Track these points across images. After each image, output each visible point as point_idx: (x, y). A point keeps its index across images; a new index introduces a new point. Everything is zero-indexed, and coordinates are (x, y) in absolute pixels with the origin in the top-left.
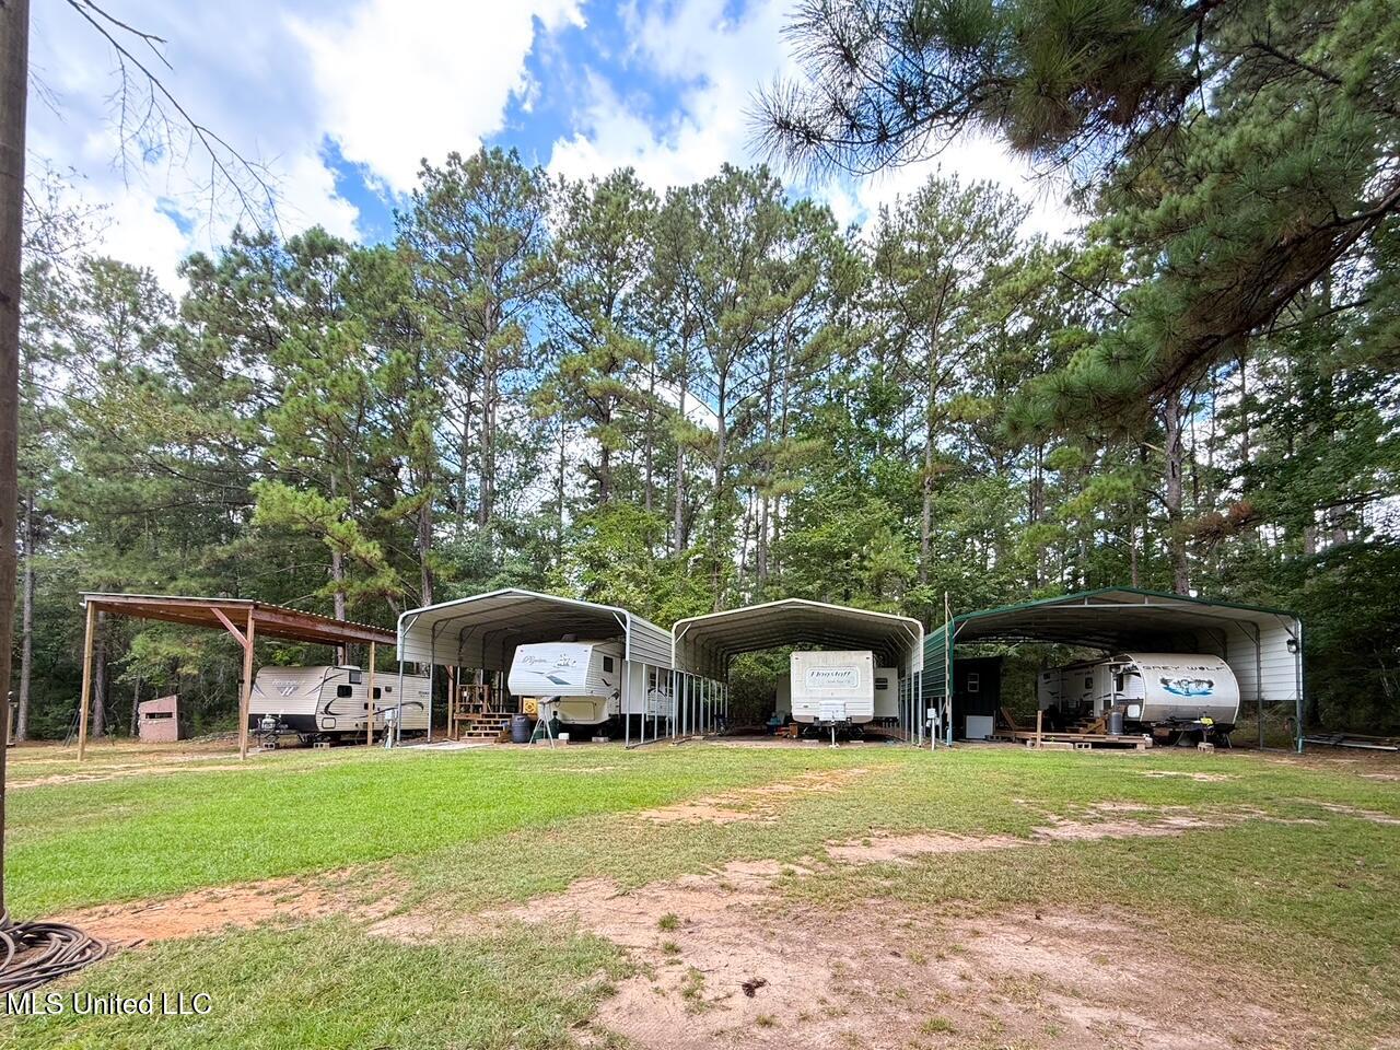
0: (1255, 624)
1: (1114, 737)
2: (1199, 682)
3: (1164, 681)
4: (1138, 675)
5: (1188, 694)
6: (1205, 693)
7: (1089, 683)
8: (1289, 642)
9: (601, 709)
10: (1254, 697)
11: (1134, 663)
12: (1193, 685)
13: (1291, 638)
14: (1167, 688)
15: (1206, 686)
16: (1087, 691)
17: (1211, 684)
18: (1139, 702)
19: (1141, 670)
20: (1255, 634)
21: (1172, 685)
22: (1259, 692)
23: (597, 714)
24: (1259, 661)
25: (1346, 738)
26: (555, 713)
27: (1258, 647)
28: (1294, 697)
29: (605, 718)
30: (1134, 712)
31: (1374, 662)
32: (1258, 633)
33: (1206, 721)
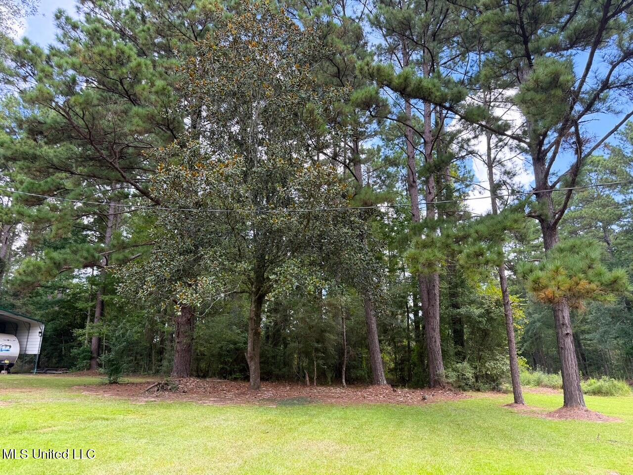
0: (29, 324)
2: (6, 346)
6: (8, 350)
8: (40, 333)
10: (23, 353)
12: (4, 347)
13: (40, 331)
15: (8, 347)
17: (10, 347)
20: (29, 327)
22: (25, 351)
24: (28, 339)
27: (29, 333)
28: (37, 353)
31: (62, 341)
32: (30, 327)
33: (7, 362)
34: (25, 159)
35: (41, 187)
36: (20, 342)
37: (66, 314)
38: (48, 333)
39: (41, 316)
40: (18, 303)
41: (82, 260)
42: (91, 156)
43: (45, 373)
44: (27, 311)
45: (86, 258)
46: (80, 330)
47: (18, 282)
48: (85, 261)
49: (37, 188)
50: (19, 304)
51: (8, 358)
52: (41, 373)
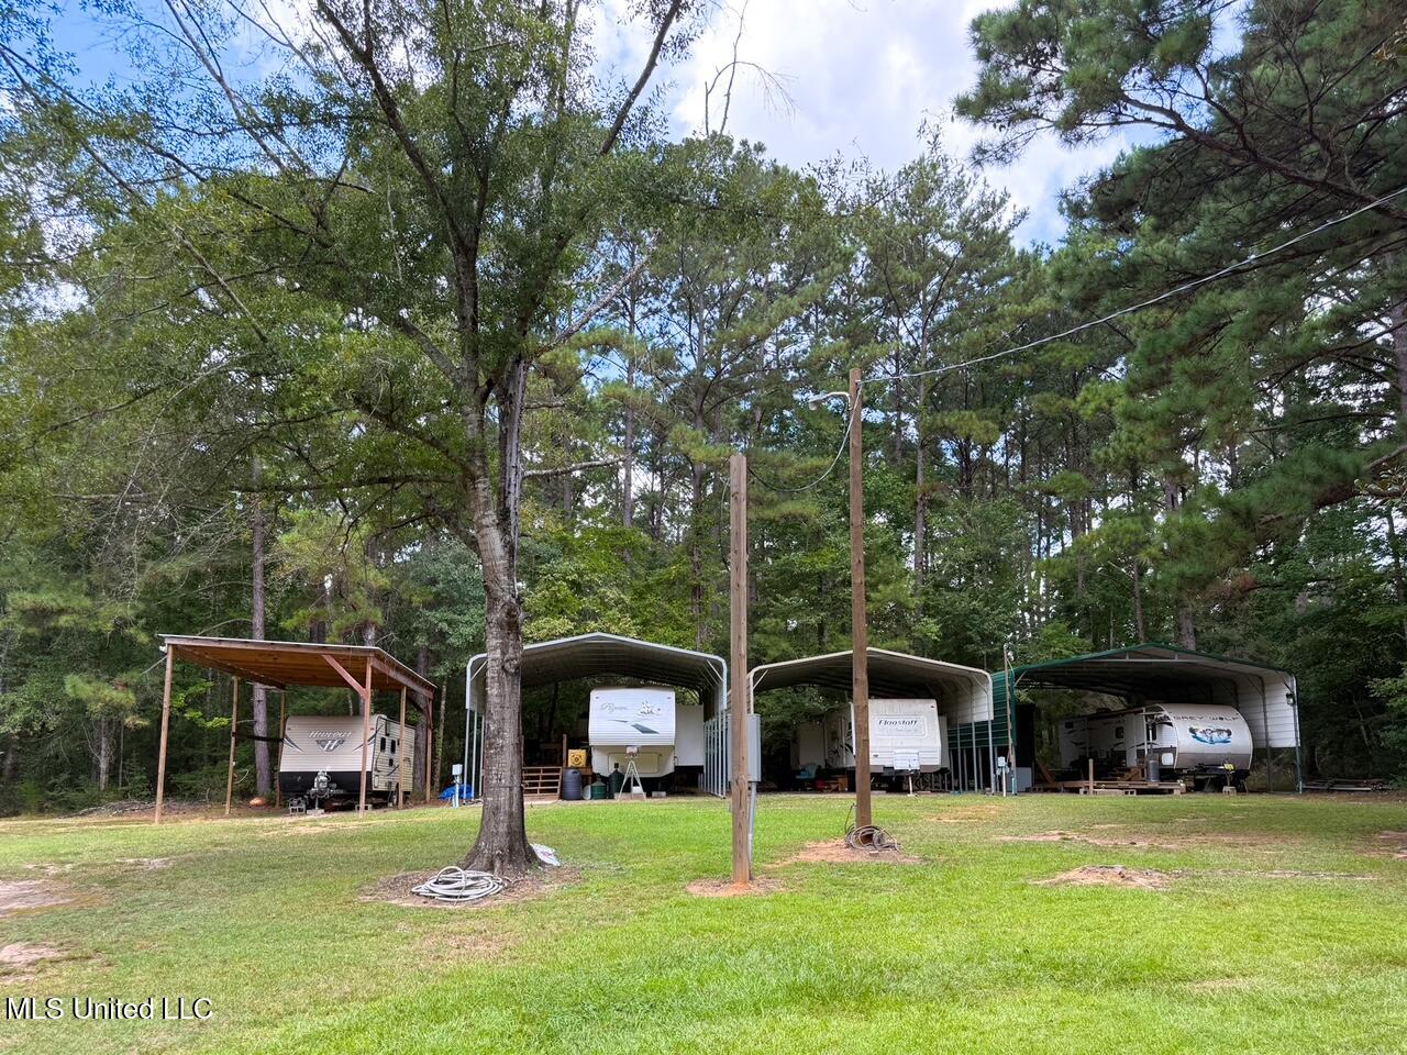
0: (1260, 678)
1: (1153, 783)
2: (1220, 731)
3: (1192, 731)
4: (1170, 724)
5: (1212, 742)
6: (1225, 742)
7: (1119, 732)
8: (1288, 696)
9: (666, 762)
10: (1263, 745)
11: (1166, 713)
12: (1215, 734)
13: (1288, 691)
14: (1195, 737)
15: (1225, 734)
16: (1118, 741)
17: (1229, 733)
18: (1172, 750)
19: (1172, 721)
20: (1262, 687)
21: (1198, 734)
22: (1267, 740)
23: (661, 765)
24: (1265, 712)
25: (1337, 783)
26: (616, 765)
27: (1264, 699)
28: (1294, 745)
29: (670, 769)
30: (1168, 759)
31: (1355, 712)
32: (1263, 685)
33: (1229, 766)
34: (1114, 286)
35: (1174, 341)
36: (1248, 721)
37: (1348, 645)
38: (1312, 696)
39: (1288, 658)
40: (1235, 634)
41: (1305, 487)
42: (1281, 206)
43: (1330, 791)
44: (1259, 650)
45: (1317, 480)
46: (1389, 682)
47: (1175, 580)
48: (1318, 490)
49: (1163, 347)
50: (1237, 637)
51: (1230, 758)
52: (1317, 791)
